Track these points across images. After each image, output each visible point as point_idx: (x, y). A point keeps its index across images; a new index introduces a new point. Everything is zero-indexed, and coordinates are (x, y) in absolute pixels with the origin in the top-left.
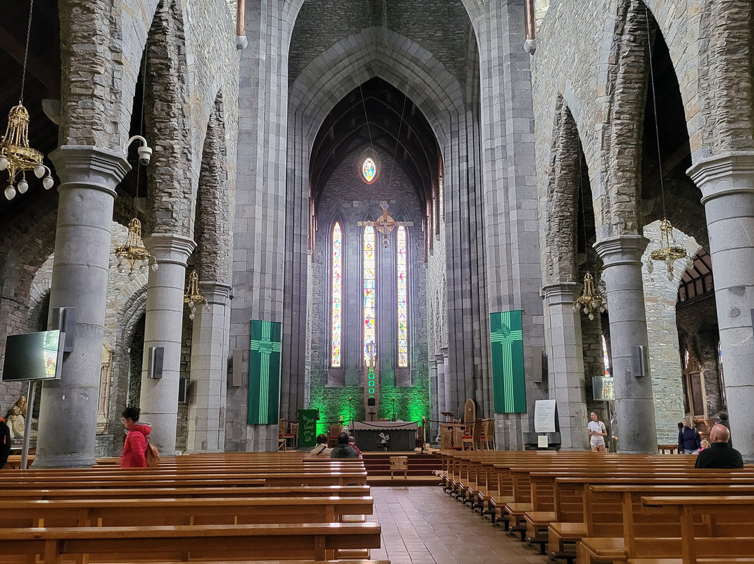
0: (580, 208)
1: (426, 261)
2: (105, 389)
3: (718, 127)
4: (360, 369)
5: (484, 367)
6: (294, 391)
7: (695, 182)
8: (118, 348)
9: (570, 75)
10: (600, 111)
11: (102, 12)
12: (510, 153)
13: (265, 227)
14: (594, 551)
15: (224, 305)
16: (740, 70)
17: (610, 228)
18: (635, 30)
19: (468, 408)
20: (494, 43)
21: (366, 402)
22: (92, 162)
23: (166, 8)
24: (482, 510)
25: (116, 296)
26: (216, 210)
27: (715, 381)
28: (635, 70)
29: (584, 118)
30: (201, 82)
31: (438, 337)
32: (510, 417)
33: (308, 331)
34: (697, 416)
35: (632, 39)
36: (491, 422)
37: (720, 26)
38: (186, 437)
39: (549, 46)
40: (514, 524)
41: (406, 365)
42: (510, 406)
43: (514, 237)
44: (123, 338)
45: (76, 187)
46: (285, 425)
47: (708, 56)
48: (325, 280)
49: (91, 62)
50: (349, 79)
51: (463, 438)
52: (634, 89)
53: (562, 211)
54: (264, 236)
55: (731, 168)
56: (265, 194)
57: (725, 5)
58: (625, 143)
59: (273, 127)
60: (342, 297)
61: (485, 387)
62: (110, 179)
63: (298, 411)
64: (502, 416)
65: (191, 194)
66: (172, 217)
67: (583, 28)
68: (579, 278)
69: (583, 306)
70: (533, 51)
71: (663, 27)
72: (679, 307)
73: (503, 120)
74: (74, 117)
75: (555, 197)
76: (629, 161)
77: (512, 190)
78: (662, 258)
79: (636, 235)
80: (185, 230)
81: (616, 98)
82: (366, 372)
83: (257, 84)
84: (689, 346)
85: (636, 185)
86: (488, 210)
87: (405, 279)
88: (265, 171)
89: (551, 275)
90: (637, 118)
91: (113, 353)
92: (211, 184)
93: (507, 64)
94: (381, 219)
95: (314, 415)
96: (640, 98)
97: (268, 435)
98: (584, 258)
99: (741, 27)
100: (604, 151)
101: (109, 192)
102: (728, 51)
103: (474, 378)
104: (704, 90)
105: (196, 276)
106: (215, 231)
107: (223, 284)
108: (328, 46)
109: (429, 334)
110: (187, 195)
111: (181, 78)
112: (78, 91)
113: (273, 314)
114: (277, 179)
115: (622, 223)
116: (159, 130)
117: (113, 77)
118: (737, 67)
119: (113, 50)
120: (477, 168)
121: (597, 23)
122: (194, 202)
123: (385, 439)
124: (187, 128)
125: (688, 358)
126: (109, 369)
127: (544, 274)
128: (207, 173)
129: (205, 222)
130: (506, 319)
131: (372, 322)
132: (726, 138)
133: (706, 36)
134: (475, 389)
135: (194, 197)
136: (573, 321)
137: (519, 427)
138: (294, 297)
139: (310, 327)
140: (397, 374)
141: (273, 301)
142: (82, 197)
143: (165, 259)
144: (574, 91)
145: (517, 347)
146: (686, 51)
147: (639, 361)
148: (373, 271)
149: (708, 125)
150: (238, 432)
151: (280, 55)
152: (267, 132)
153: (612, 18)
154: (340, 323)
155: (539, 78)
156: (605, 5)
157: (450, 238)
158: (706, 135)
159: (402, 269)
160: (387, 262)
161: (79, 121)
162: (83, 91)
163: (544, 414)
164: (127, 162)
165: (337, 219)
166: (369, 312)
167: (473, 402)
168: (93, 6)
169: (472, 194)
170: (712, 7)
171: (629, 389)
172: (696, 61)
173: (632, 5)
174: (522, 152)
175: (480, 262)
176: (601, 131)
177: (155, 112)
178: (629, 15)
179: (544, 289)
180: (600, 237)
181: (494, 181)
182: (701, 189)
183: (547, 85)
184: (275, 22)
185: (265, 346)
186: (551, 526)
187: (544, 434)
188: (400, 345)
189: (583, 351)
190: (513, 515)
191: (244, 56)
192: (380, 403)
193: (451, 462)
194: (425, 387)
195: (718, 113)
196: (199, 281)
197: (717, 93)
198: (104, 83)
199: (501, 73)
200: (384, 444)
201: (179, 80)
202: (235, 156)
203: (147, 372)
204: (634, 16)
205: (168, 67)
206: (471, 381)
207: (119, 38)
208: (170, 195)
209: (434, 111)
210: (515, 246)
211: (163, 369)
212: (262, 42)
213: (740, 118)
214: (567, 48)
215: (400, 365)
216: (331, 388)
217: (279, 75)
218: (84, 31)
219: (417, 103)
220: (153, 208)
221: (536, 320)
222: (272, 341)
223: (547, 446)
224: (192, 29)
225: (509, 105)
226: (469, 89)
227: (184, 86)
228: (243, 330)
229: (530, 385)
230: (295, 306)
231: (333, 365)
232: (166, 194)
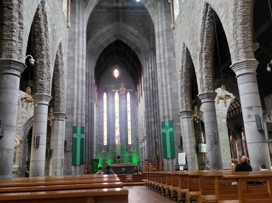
0: (192, 83)
1: (137, 106)
2: (18, 155)
3: (241, 50)
4: (114, 145)
5: (159, 143)
6: (90, 153)
7: (233, 70)
8: (23, 139)
9: (187, 36)
10: (199, 48)
11: (15, 10)
12: (167, 64)
13: (78, 92)
14: (204, 200)
15: (63, 121)
16: (247, 30)
17: (203, 89)
18: (210, 19)
19: (154, 158)
20: (160, 26)
21: (117, 157)
22: (12, 64)
23: (40, 11)
24: (161, 192)
25: (22, 120)
26: (59, 86)
27: (241, 146)
28: (210, 33)
29: (193, 51)
30: (53, 38)
31: (142, 132)
32: (169, 159)
33: (95, 132)
34: (235, 159)
35: (209, 22)
36: (163, 161)
37: (240, 15)
38: (49, 171)
39: (179, 26)
40: (173, 195)
41: (131, 144)
42: (169, 156)
43: (169, 94)
44: (25, 135)
45: (5, 74)
46: (87, 166)
47: (236, 26)
48: (101, 113)
49: (11, 28)
50: (108, 40)
51: (153, 168)
52: (210, 40)
53: (186, 84)
54: (78, 95)
55: (246, 65)
56: (78, 80)
57: (241, 8)
58: (208, 59)
59: (81, 56)
60: (107, 119)
61: (160, 150)
62: (18, 71)
63: (91, 160)
64: (166, 160)
65: (50, 79)
66: (43, 87)
67: (192, 19)
68: (193, 109)
69: (194, 118)
70: (174, 28)
71: (220, 16)
72: (228, 120)
73: (164, 53)
74: (4, 48)
75: (183, 80)
76: (209, 65)
77: (168, 78)
78: (222, 99)
79: (212, 92)
80: (48, 92)
81: (204, 43)
82: (116, 146)
83: (75, 40)
84: (232, 134)
85: (212, 74)
86: (159, 85)
87: (130, 112)
88: (78, 72)
89: (183, 107)
90: (212, 50)
91: (21, 141)
92: (58, 76)
93: (165, 33)
94: (121, 89)
95: (97, 161)
96: (212, 43)
97: (80, 169)
98: (194, 101)
99: (247, 15)
100: (200, 62)
101: (18, 76)
102: (242, 24)
103: (156, 147)
104: (235, 38)
105: (52, 110)
106: (60, 94)
107: (63, 113)
108: (101, 28)
109: (139, 132)
110: (48, 79)
111: (46, 36)
112: (6, 38)
113: (82, 124)
114: (82, 75)
115: (207, 87)
116: (38, 55)
117: (20, 33)
118: (247, 29)
119: (20, 23)
120: (155, 71)
121: (196, 17)
122: (51, 82)
123: (124, 170)
124: (48, 54)
125: (231, 138)
126: (20, 147)
127: (180, 107)
128: (56, 72)
129: (56, 90)
130: (167, 124)
131: (118, 128)
132: (244, 54)
133: (235, 19)
134: (156, 151)
135: (51, 80)
136: (191, 124)
137: (173, 163)
138: (89, 119)
139: (96, 130)
140: (128, 147)
141: (81, 119)
142: (7, 77)
143: (40, 103)
144: (189, 41)
145: (171, 134)
146: (228, 24)
147: (215, 137)
148: (118, 110)
149: (237, 50)
150: (68, 168)
151: (83, 30)
152: (78, 58)
153: (201, 15)
154: (107, 129)
155: (176, 38)
156: (199, 11)
157: (146, 97)
158: (236, 53)
159: (129, 109)
160: (123, 106)
161: (7, 49)
162: (8, 38)
163: (182, 158)
164: (25, 65)
165: (105, 91)
166: (117, 125)
167: (156, 156)
168: (12, 7)
169: (153, 81)
170: (237, 8)
171: (212, 147)
172: (232, 28)
173: (209, 10)
174: (171, 64)
175: (157, 105)
176: (199, 55)
177: (36, 49)
178: (208, 14)
179: (180, 113)
180: (200, 93)
181: (161, 75)
182: (235, 73)
183: (179, 40)
184: (81, 18)
185: (79, 136)
186: (187, 193)
187: (182, 165)
188: (128, 136)
189: (195, 135)
190: (172, 191)
191: (70, 30)
192: (122, 158)
193: (148, 175)
194: (138, 152)
195: (240, 46)
196: (53, 112)
197: (240, 39)
198: (16, 35)
199: (163, 36)
200: (124, 172)
201: (45, 37)
202: (67, 66)
203: (33, 145)
204: (209, 14)
205: (41, 32)
206: (155, 148)
207: (22, 19)
208: (42, 79)
209: (139, 51)
210: (169, 98)
211: (40, 144)
212: (77, 26)
213: (248, 47)
214: (186, 27)
215: (129, 144)
216: (104, 153)
217: (83, 37)
218: (9, 16)
219: (133, 48)
220: (36, 84)
221: (178, 124)
222: (81, 134)
223: (183, 170)
224: (50, 19)
225: (166, 47)
226: (151, 43)
227: (47, 39)
228: (70, 130)
229: (176, 148)
230: (90, 122)
231: (104, 144)
232: (41, 79)
